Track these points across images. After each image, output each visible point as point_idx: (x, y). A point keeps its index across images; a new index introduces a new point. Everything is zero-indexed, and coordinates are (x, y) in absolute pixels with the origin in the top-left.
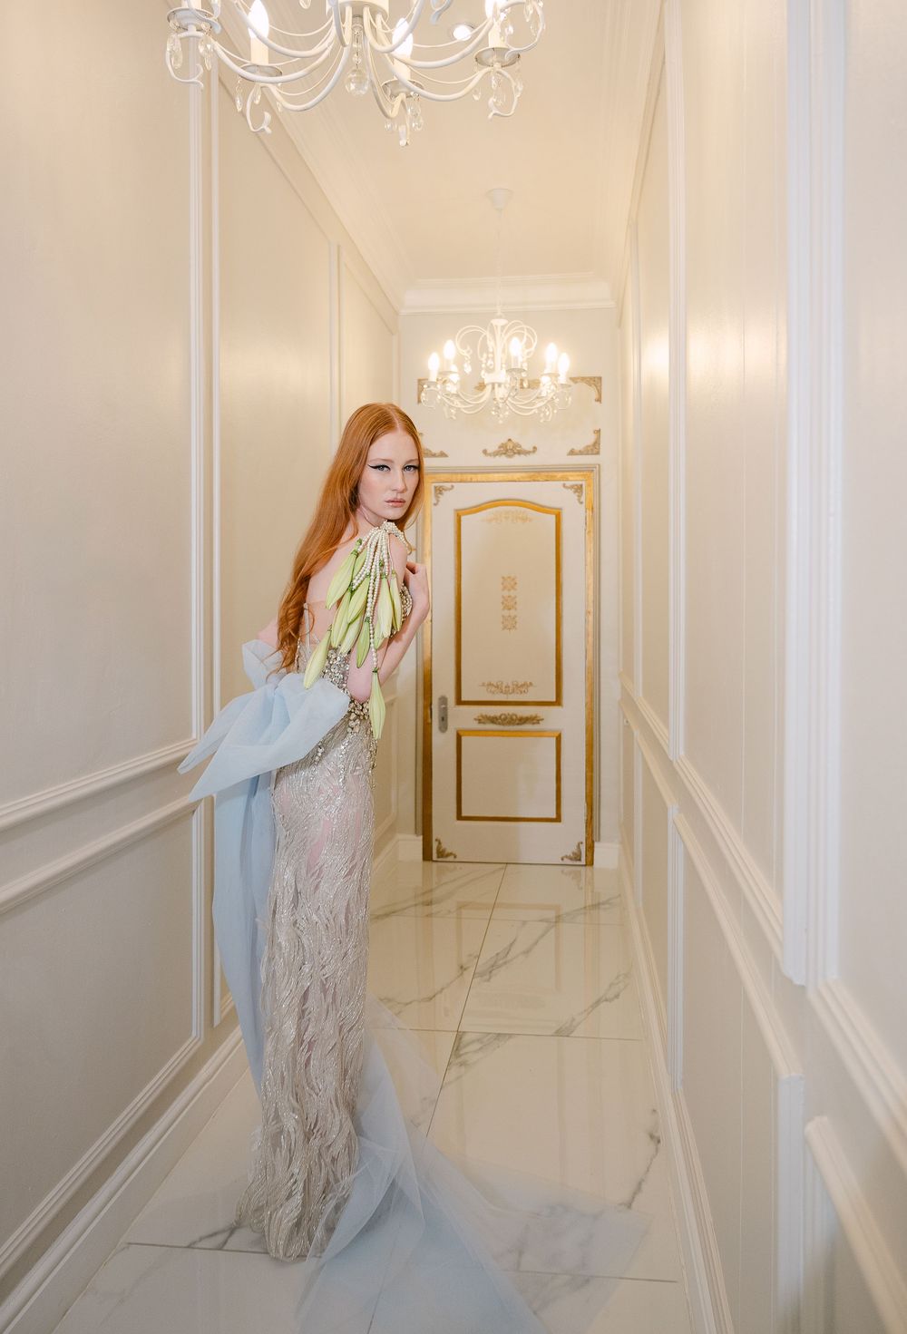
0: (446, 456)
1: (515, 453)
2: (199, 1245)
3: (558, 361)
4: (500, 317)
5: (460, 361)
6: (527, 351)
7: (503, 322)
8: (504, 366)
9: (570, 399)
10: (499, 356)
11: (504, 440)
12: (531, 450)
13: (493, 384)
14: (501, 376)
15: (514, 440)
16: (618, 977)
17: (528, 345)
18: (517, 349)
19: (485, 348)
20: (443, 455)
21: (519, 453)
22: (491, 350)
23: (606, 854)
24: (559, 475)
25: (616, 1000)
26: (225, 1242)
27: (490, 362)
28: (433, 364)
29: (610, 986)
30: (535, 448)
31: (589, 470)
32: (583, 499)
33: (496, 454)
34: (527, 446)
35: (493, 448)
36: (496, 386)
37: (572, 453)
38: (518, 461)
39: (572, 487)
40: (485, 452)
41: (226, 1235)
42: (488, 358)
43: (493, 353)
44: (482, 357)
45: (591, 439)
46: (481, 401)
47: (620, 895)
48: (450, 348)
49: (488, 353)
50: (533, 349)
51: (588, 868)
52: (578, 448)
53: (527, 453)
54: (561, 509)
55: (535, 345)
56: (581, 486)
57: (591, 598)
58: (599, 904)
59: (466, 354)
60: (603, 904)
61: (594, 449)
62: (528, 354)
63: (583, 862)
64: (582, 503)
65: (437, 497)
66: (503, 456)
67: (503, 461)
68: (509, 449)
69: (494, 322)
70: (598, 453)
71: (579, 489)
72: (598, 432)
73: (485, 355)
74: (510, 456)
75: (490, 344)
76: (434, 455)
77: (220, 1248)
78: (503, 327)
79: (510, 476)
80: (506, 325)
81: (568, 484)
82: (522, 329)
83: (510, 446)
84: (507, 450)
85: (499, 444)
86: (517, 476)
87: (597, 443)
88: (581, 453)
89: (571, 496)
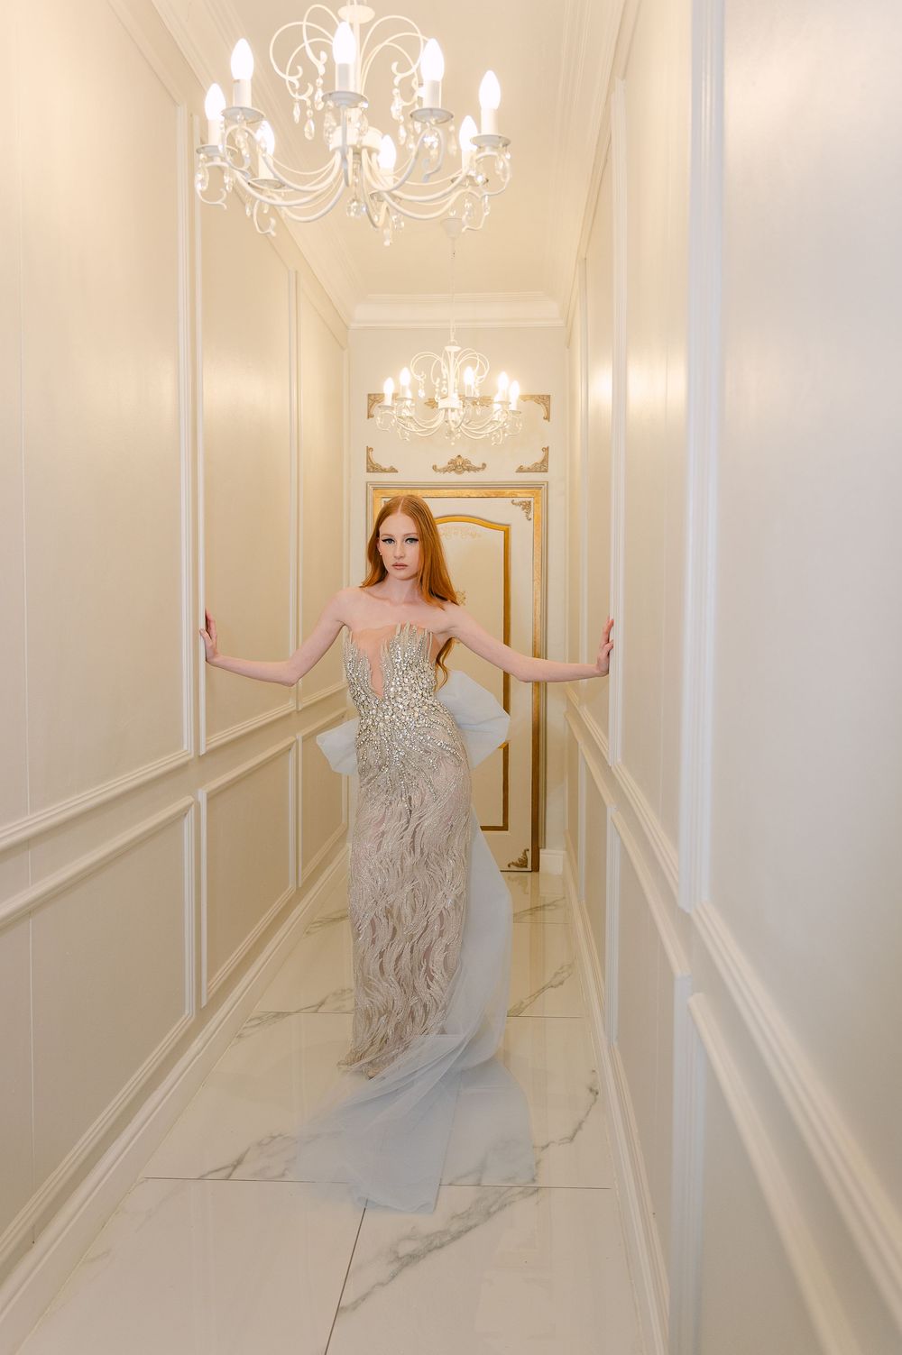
0: (397, 472)
1: (464, 470)
2: (209, 1177)
3: (509, 389)
4: (454, 344)
5: (414, 386)
6: (479, 378)
7: (457, 349)
8: (456, 390)
9: (521, 425)
10: (453, 381)
11: (454, 457)
12: (481, 466)
13: (447, 410)
14: (454, 401)
15: (464, 457)
16: (562, 968)
17: (481, 372)
18: (470, 377)
19: (438, 374)
20: (393, 470)
21: (468, 470)
22: (445, 377)
23: (552, 858)
24: (508, 492)
25: (560, 986)
26: (230, 1175)
27: (444, 388)
28: (388, 388)
29: (556, 974)
30: (484, 465)
31: (536, 487)
32: (531, 516)
33: (445, 470)
34: (477, 464)
35: (442, 464)
36: (450, 410)
37: (521, 470)
38: (467, 477)
39: (520, 504)
40: (434, 468)
41: (231, 1169)
42: (441, 384)
43: (446, 380)
44: (435, 381)
45: (539, 457)
46: (434, 426)
47: (564, 898)
48: (406, 376)
49: (442, 380)
50: (484, 376)
51: (534, 873)
52: (527, 465)
53: (476, 469)
54: (508, 525)
55: (486, 372)
56: (530, 502)
57: (538, 614)
58: (544, 906)
59: (420, 379)
60: (549, 905)
61: (543, 466)
62: (481, 380)
63: (529, 868)
64: (530, 519)
66: (453, 473)
67: (452, 477)
68: (458, 466)
69: (448, 348)
70: (546, 471)
71: (527, 506)
72: (546, 450)
73: (438, 380)
74: (459, 473)
75: (445, 371)
76: (384, 471)
77: (227, 1178)
78: (456, 354)
79: (458, 492)
80: (459, 352)
81: (517, 500)
82: (475, 356)
83: (460, 462)
84: (456, 467)
85: (449, 460)
86: (466, 492)
87: (545, 461)
88: (529, 470)
89: (519, 513)
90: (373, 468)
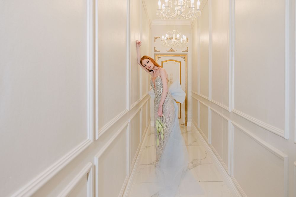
3: (184, 38)
4: (174, 30)
14: (174, 40)
20: (159, 51)
24: (181, 55)
31: (186, 55)
33: (169, 51)
37: (183, 51)
38: (173, 52)
39: (183, 58)
40: (167, 51)
53: (175, 51)
54: (181, 62)
61: (187, 51)
63: (185, 126)
64: (185, 60)
65: (158, 59)
67: (170, 52)
71: (184, 58)
72: (188, 48)
76: (158, 51)
79: (171, 55)
80: (176, 31)
83: (172, 50)
85: (170, 49)
86: (173, 55)
87: (187, 50)
89: (183, 59)
90: (155, 51)
